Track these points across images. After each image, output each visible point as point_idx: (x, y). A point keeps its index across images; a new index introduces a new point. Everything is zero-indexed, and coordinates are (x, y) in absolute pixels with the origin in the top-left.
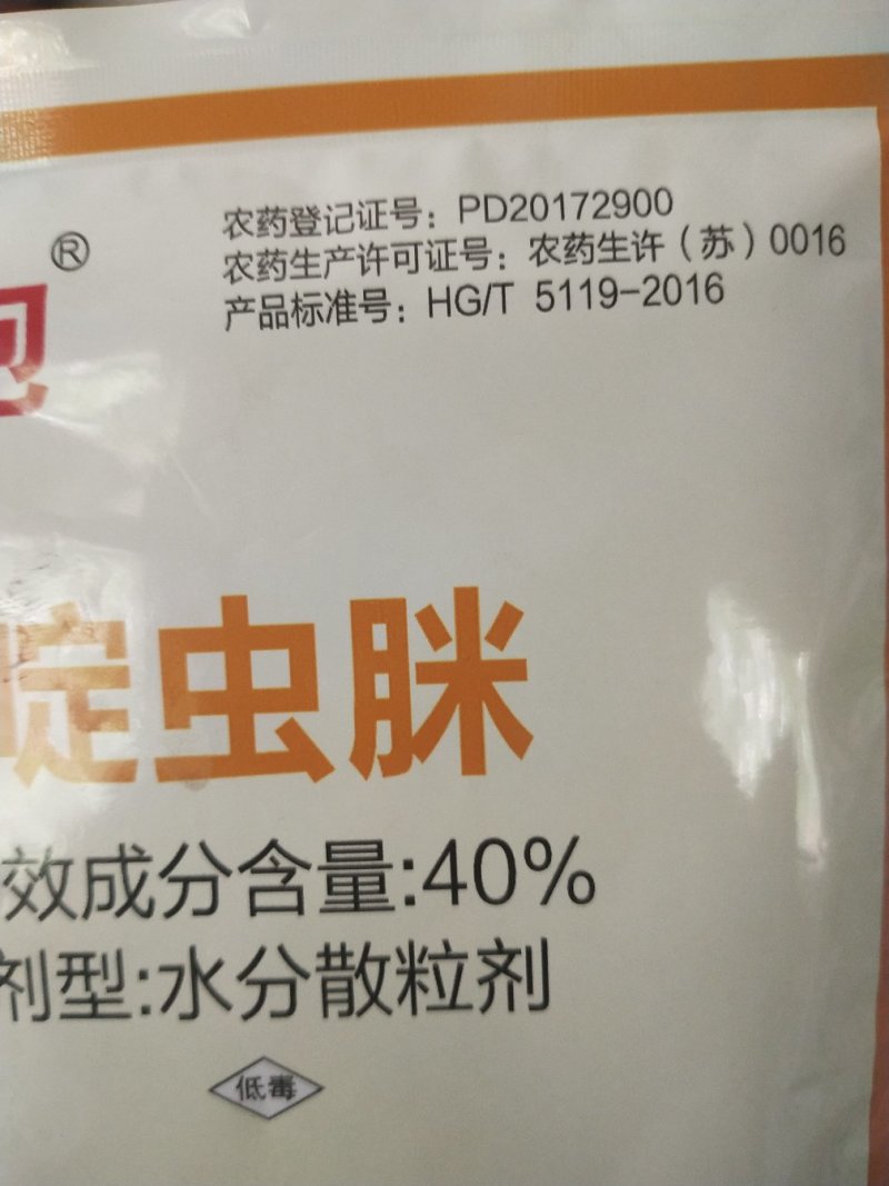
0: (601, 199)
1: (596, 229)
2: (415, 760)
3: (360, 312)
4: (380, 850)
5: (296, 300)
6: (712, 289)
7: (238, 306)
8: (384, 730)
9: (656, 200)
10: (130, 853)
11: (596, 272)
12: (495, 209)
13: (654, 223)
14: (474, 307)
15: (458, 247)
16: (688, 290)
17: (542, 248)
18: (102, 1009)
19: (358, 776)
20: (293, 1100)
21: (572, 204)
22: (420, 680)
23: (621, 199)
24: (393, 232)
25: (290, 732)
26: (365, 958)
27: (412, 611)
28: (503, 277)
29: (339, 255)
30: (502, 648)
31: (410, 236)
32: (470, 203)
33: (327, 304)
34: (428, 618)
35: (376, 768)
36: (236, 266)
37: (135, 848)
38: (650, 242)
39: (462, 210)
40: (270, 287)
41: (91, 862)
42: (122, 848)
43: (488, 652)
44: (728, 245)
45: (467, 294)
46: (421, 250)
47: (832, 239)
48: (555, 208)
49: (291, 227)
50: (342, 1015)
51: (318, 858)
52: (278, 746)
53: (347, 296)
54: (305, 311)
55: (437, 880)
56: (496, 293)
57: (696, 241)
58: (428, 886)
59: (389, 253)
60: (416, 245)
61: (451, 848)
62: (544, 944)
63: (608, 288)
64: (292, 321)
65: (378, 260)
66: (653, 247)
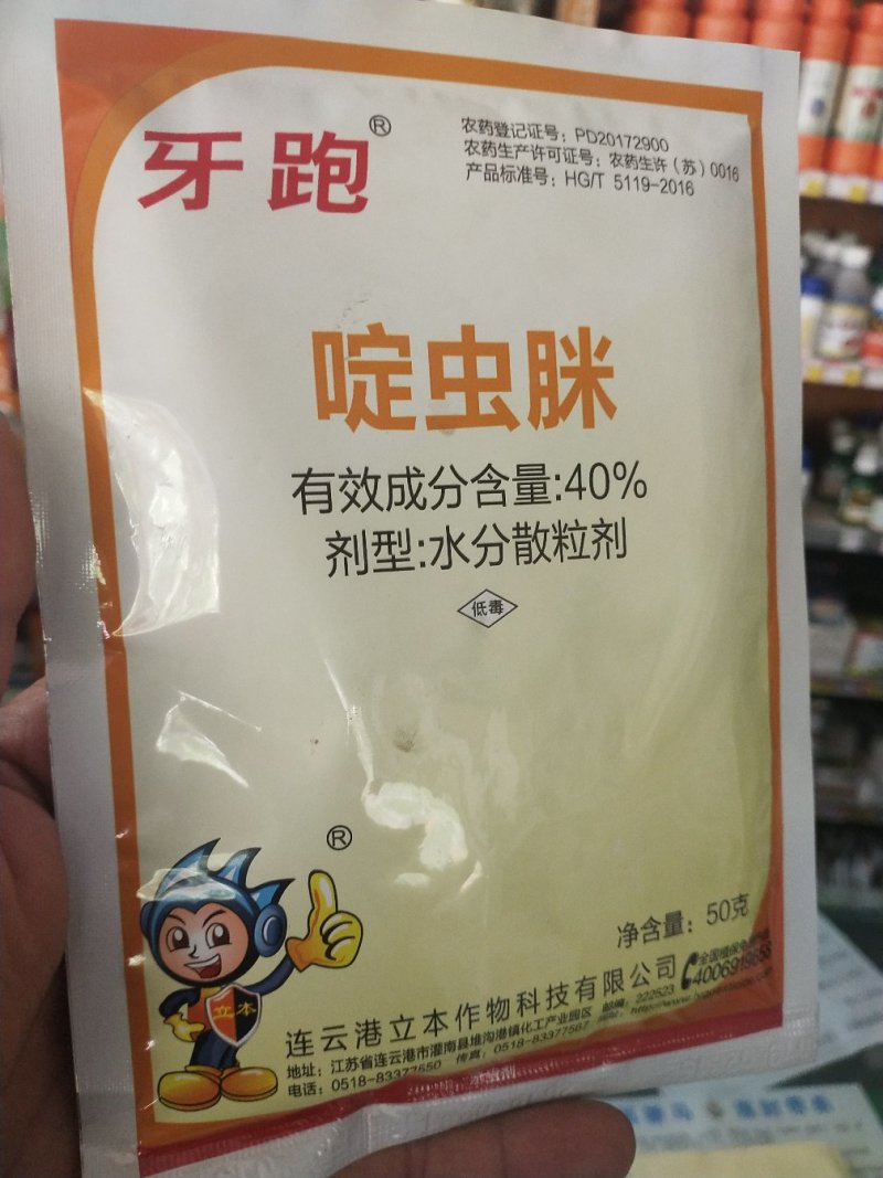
0: (637, 141)
1: (638, 154)
2: (561, 420)
3: (534, 179)
4: (543, 469)
5: (503, 168)
6: (689, 188)
7: (473, 167)
8: (545, 402)
9: (661, 144)
10: (412, 472)
11: (641, 173)
12: (592, 138)
13: (661, 154)
14: (586, 183)
15: (577, 152)
16: (679, 188)
17: (615, 159)
18: (398, 565)
19: (533, 428)
20: (502, 614)
21: (625, 141)
22: (562, 377)
23: (646, 141)
24: (546, 141)
25: (497, 403)
26: (537, 531)
27: (558, 338)
28: (600, 170)
29: (520, 148)
30: (602, 360)
31: (554, 144)
32: (581, 133)
33: (518, 173)
34: (566, 342)
35: (541, 423)
36: (471, 147)
37: (415, 469)
38: (661, 163)
39: (577, 136)
40: (489, 159)
41: (390, 477)
42: (408, 468)
43: (595, 362)
44: (694, 170)
45: (583, 176)
46: (561, 151)
47: (733, 173)
48: (617, 141)
49: (495, 131)
50: (526, 563)
51: (513, 474)
52: (492, 411)
53: (528, 170)
54: (507, 174)
55: (571, 486)
56: (596, 177)
57: (680, 165)
58: (567, 489)
59: (546, 151)
60: (558, 149)
61: (578, 468)
62: (623, 519)
63: (645, 182)
64: (501, 179)
65: (541, 153)
66: (663, 166)
